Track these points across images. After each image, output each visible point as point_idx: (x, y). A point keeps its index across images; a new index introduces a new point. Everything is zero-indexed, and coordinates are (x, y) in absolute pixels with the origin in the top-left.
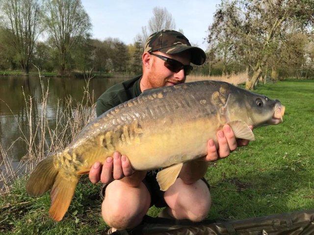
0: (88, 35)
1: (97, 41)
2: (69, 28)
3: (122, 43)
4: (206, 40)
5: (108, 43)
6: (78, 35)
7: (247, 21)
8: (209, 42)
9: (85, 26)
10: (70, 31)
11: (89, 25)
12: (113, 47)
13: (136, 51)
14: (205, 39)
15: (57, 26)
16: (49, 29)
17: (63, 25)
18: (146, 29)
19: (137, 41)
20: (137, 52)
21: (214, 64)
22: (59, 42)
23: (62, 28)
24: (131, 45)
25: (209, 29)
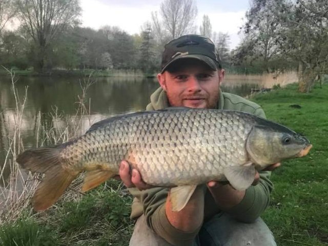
0: (76, 23)
1: (89, 31)
2: (49, 13)
3: (124, 33)
4: (243, 30)
5: (104, 33)
6: (62, 22)
7: (298, 6)
8: (247, 32)
9: (73, 10)
10: (52, 17)
11: (79, 9)
12: (110, 38)
13: (143, 43)
14: (241, 28)
15: (33, 11)
16: (21, 14)
17: (41, 10)
18: (156, 15)
19: (144, 30)
20: (146, 44)
21: (254, 59)
22: (36, 32)
23: (40, 13)
24: (136, 35)
25: (247, 16)
